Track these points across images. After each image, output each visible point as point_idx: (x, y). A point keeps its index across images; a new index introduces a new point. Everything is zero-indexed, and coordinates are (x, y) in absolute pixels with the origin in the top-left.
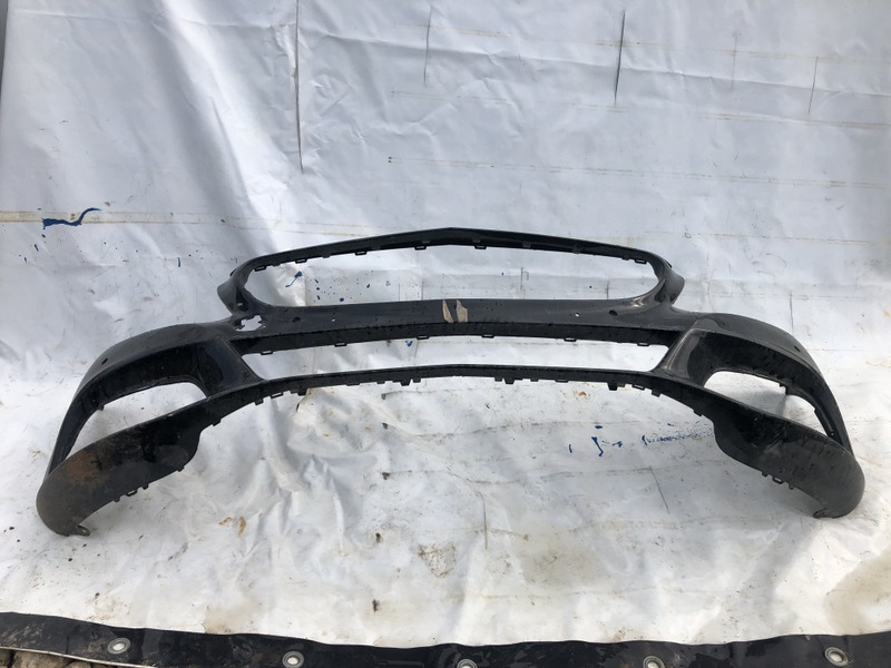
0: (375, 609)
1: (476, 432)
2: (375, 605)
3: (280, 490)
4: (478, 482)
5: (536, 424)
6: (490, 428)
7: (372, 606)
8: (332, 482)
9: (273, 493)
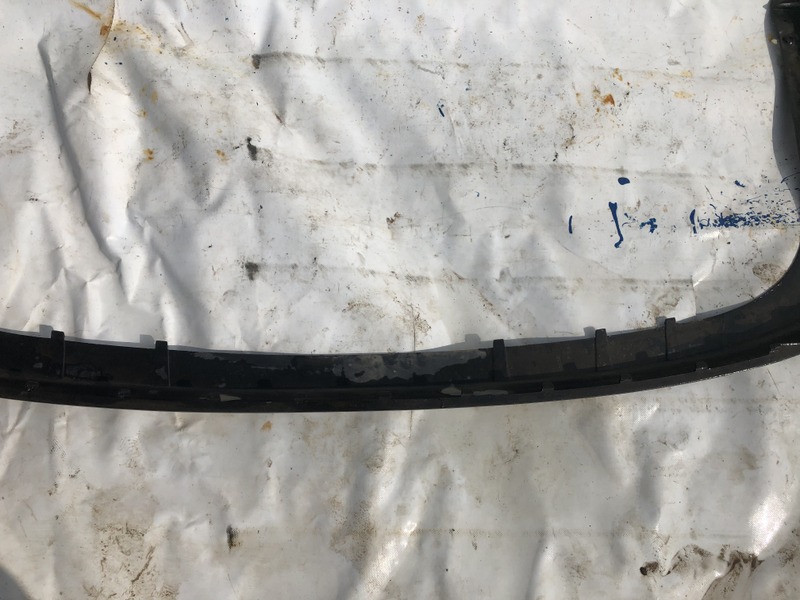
0: (231, 543)
1: (415, 167)
2: (232, 535)
3: (67, 273)
4: (410, 278)
5: (520, 166)
6: (441, 166)
7: (225, 538)
8: (158, 263)
9: (55, 278)
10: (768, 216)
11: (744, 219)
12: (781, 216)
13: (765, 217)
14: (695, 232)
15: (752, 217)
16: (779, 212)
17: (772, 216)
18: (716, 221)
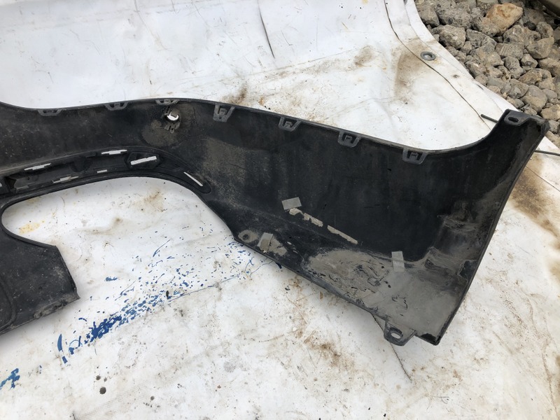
10: (144, 302)
11: (119, 318)
12: (157, 297)
13: (140, 305)
14: (65, 361)
15: (127, 312)
16: (153, 294)
17: (147, 301)
18: (88, 337)
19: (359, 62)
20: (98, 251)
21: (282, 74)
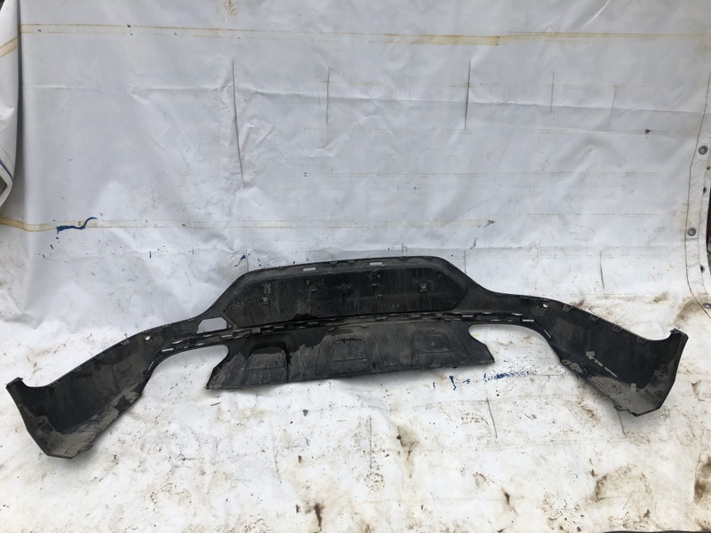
0: (297, 511)
7: (295, 509)
11: (507, 375)
13: (516, 373)
14: (487, 382)
15: (511, 374)
16: (522, 371)
17: (519, 372)
18: (495, 377)
19: (657, 300)
20: (502, 350)
21: (606, 298)
